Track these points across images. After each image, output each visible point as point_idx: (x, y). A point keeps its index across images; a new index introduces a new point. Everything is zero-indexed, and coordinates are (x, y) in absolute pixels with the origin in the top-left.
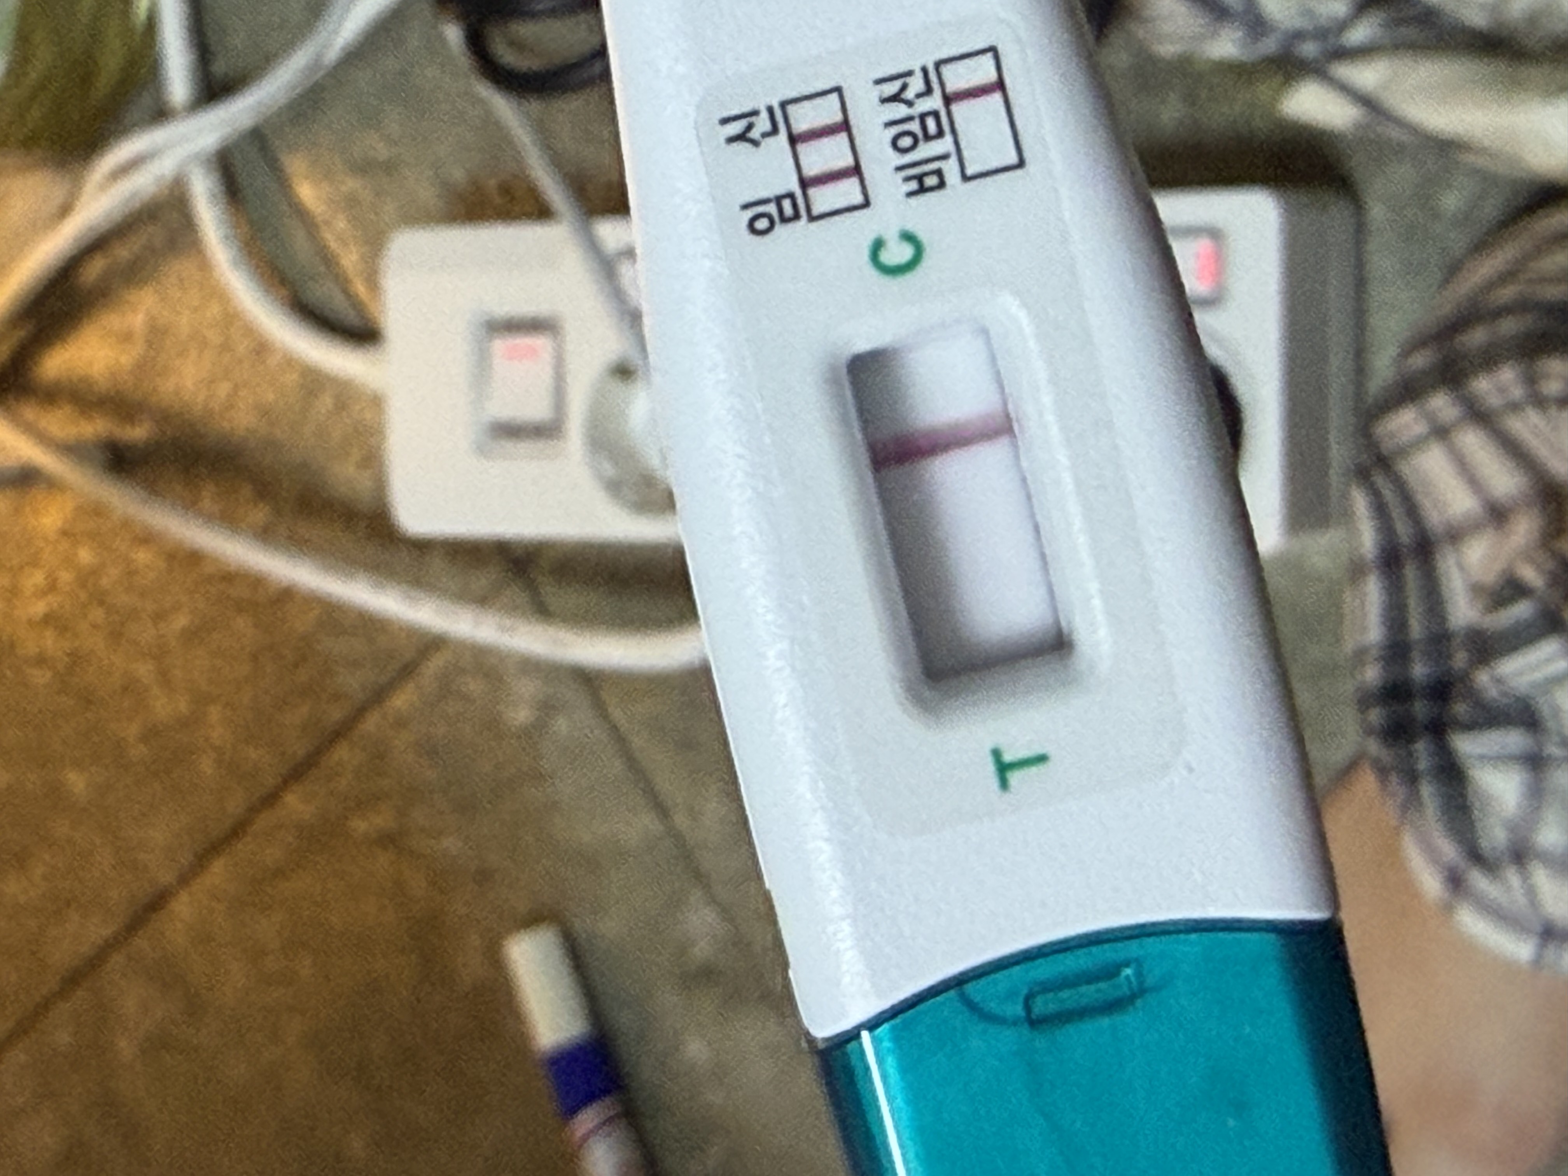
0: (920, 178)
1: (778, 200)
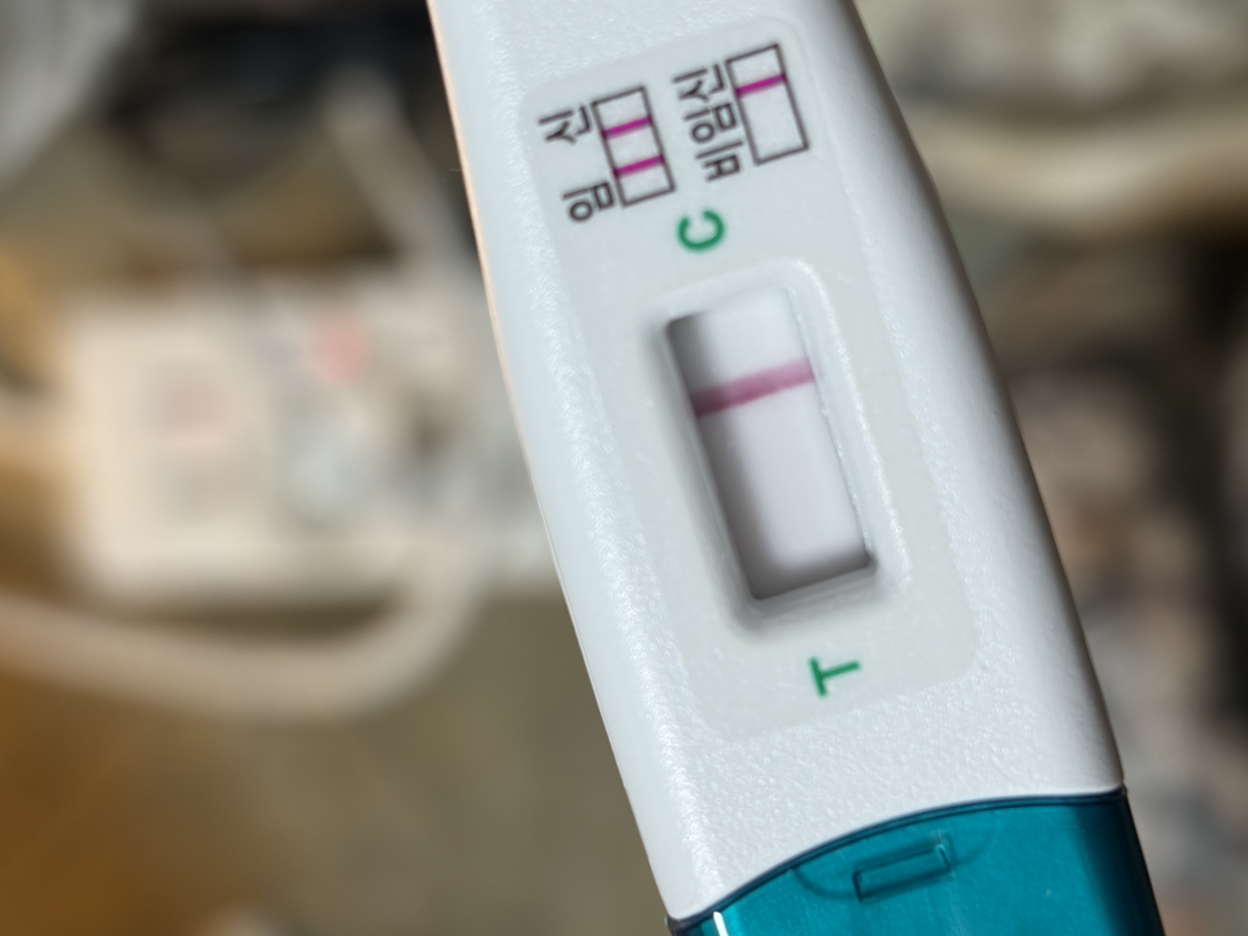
0: (718, 163)
1: (595, 189)
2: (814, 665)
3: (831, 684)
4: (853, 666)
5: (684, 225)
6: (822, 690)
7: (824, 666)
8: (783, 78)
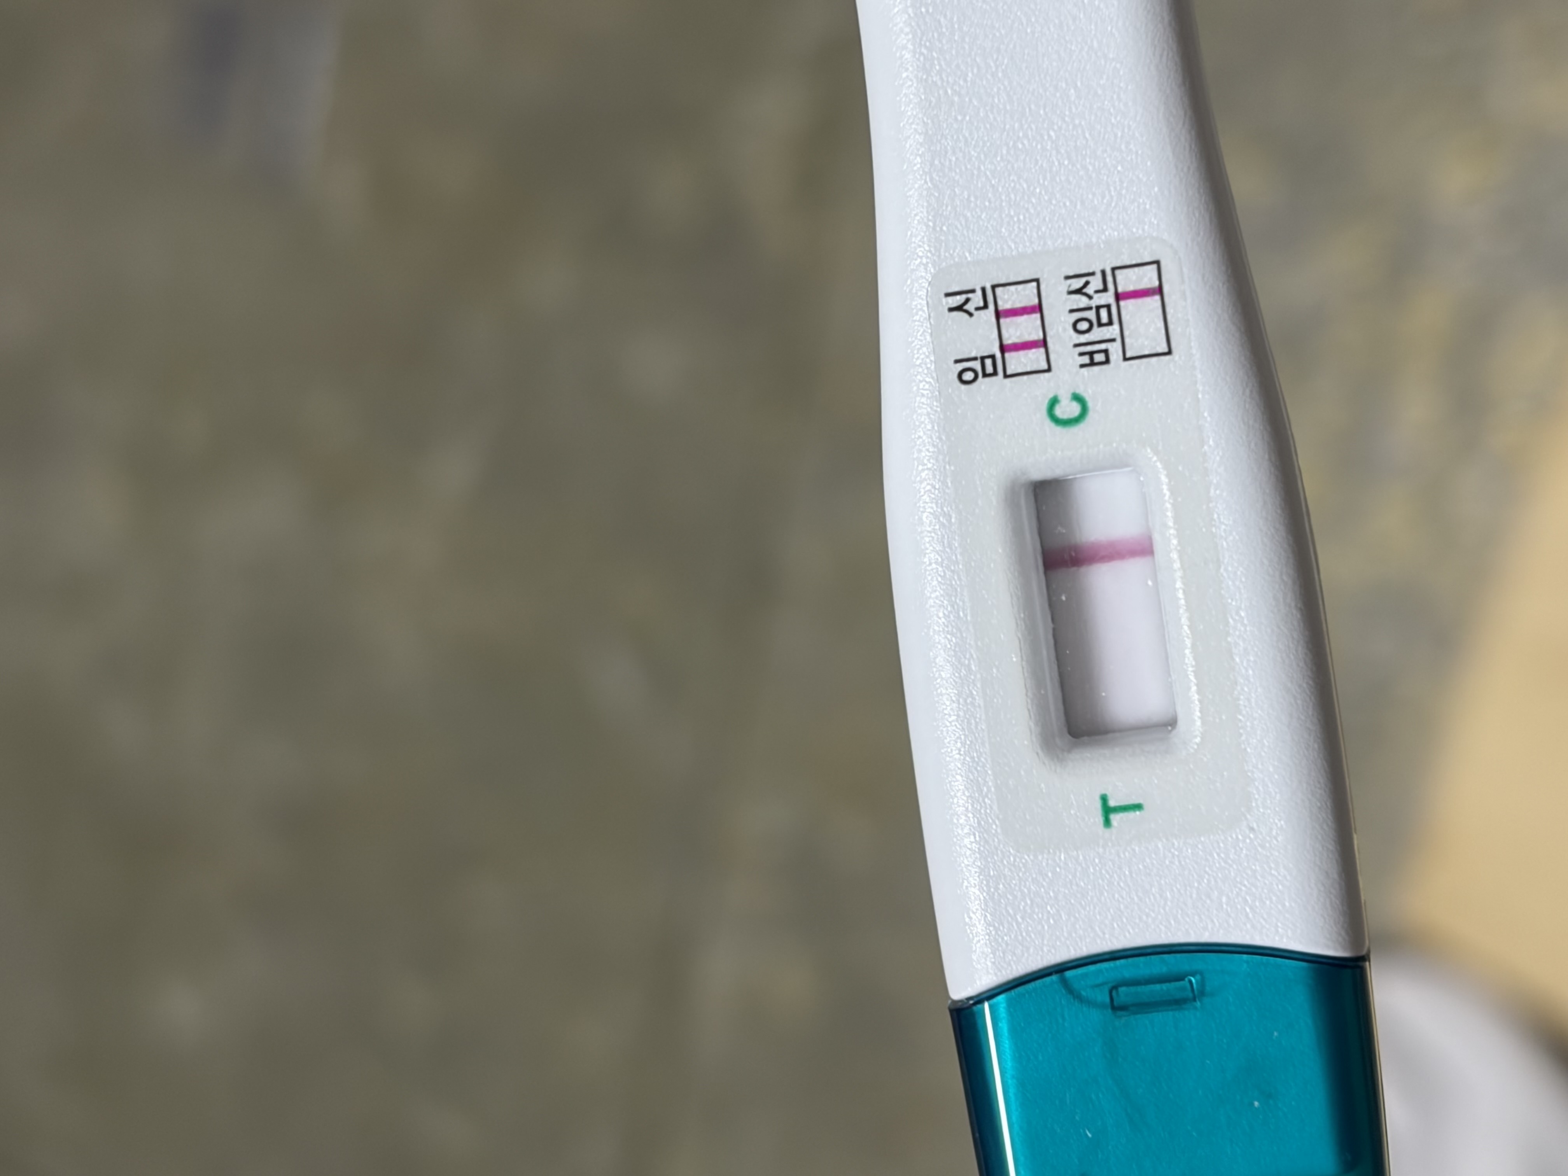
0: (1091, 354)
1: (983, 359)
2: (1104, 799)
3: (1115, 818)
4: (1138, 807)
5: (1054, 402)
6: (1107, 823)
7: (1112, 803)
8: (1160, 290)
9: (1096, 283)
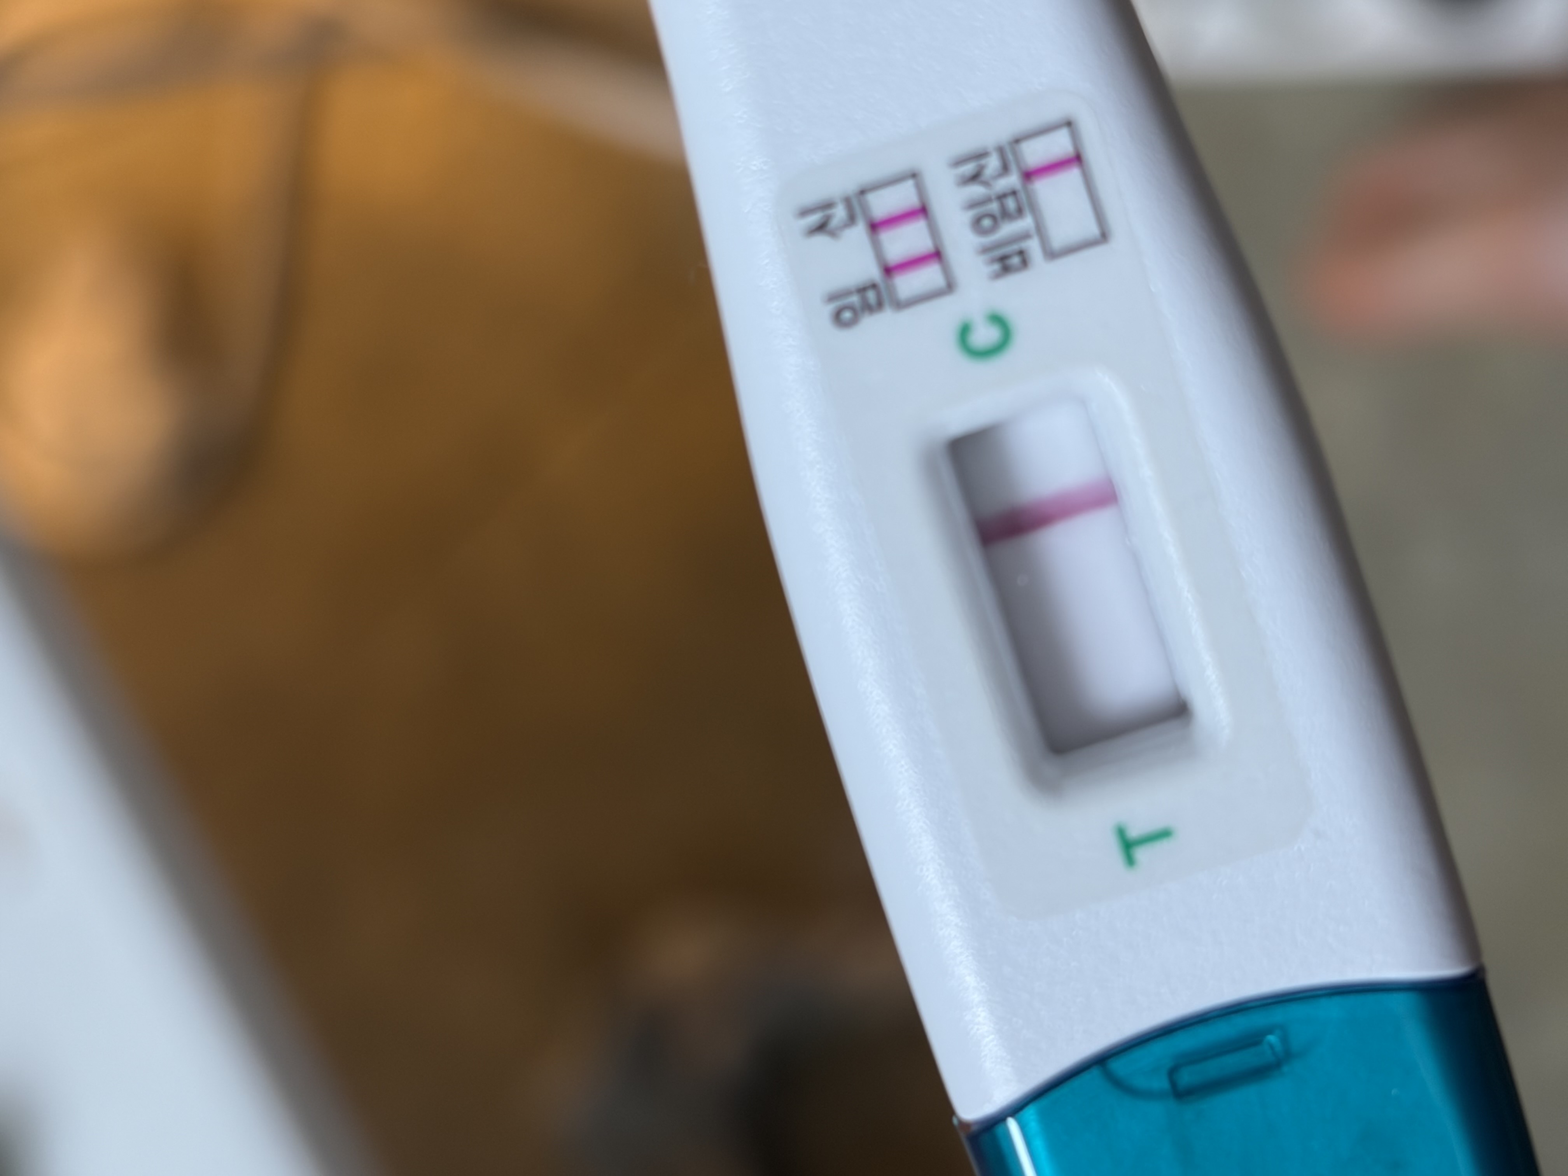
0: (1003, 259)
1: (862, 290)
2: (1121, 833)
3: (1141, 854)
4: (1164, 834)
5: (964, 331)
6: (1130, 860)
7: (1133, 834)
8: (1077, 159)
9: (993, 163)
